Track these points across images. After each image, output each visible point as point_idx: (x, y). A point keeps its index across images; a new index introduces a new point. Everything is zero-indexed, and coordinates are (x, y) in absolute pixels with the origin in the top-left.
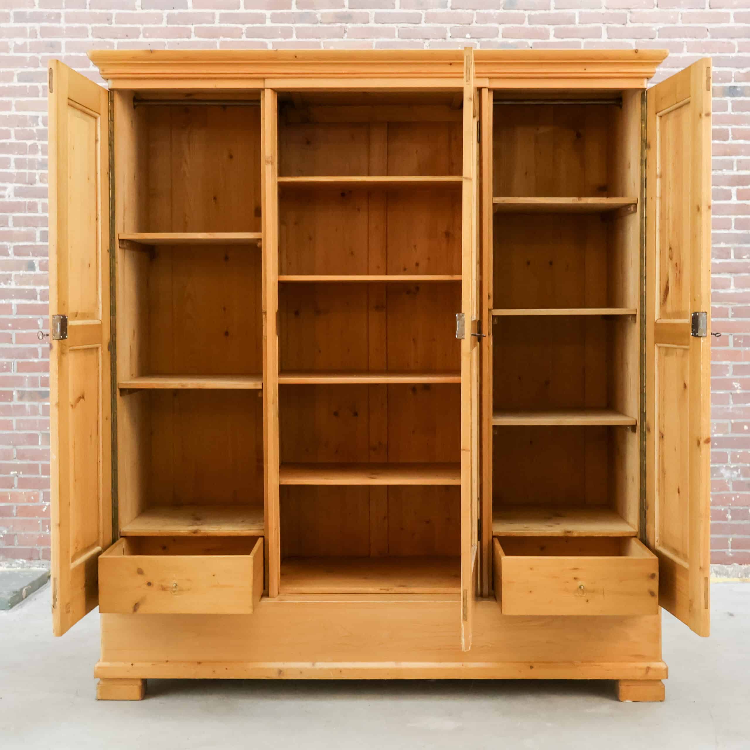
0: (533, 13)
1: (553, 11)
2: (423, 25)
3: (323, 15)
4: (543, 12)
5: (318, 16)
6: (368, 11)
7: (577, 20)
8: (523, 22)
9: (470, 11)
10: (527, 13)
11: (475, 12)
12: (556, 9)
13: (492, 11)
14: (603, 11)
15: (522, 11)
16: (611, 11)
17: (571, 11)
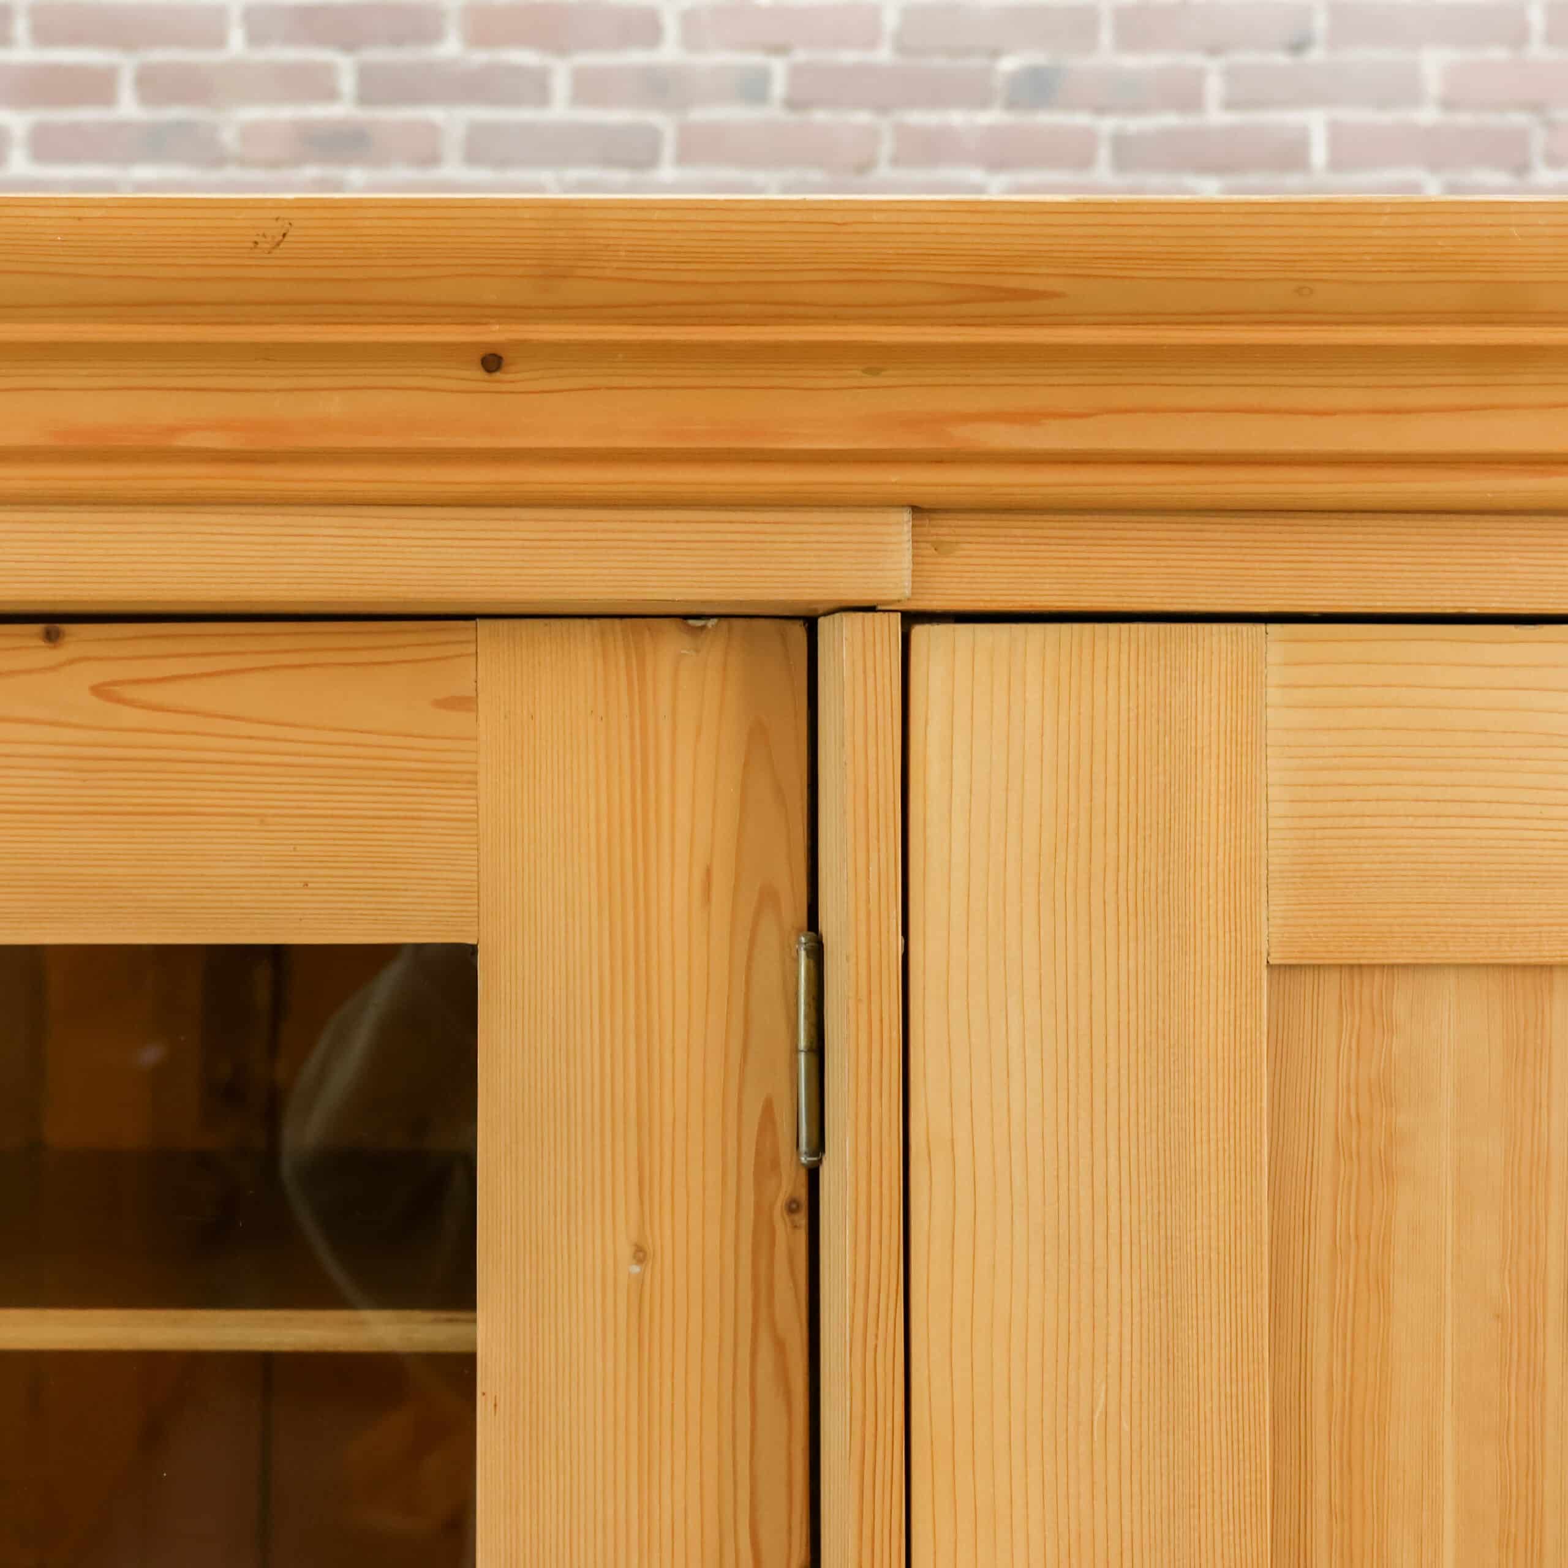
0: (1135, 124)
1: (1216, 116)
2: (667, 172)
3: (249, 133)
4: (1170, 120)
5: (229, 137)
6: (436, 114)
7: (1319, 154)
8: (1085, 162)
9: (863, 117)
10: (1108, 124)
11: (885, 124)
12: (1230, 105)
13: (956, 118)
14: (1428, 115)
15: (1082, 119)
16: (1465, 119)
17: (1291, 117)
